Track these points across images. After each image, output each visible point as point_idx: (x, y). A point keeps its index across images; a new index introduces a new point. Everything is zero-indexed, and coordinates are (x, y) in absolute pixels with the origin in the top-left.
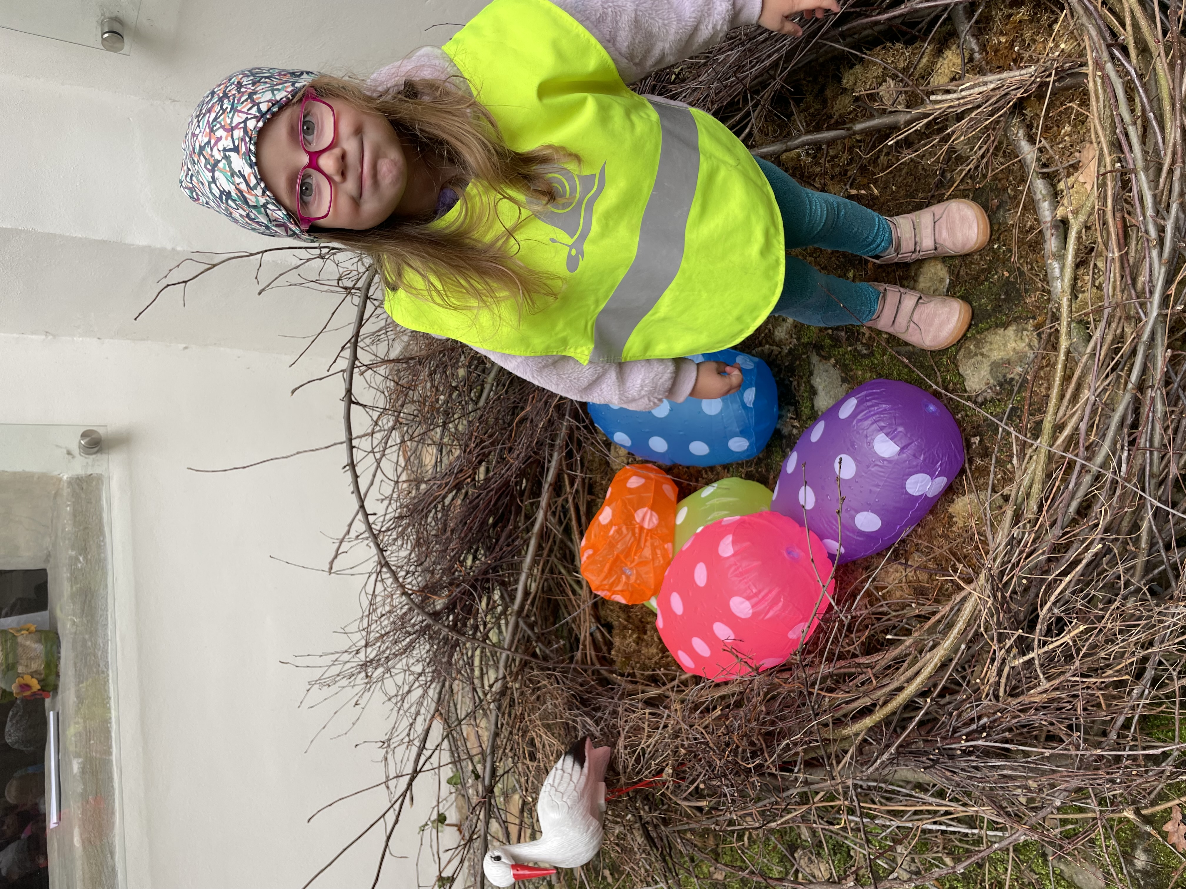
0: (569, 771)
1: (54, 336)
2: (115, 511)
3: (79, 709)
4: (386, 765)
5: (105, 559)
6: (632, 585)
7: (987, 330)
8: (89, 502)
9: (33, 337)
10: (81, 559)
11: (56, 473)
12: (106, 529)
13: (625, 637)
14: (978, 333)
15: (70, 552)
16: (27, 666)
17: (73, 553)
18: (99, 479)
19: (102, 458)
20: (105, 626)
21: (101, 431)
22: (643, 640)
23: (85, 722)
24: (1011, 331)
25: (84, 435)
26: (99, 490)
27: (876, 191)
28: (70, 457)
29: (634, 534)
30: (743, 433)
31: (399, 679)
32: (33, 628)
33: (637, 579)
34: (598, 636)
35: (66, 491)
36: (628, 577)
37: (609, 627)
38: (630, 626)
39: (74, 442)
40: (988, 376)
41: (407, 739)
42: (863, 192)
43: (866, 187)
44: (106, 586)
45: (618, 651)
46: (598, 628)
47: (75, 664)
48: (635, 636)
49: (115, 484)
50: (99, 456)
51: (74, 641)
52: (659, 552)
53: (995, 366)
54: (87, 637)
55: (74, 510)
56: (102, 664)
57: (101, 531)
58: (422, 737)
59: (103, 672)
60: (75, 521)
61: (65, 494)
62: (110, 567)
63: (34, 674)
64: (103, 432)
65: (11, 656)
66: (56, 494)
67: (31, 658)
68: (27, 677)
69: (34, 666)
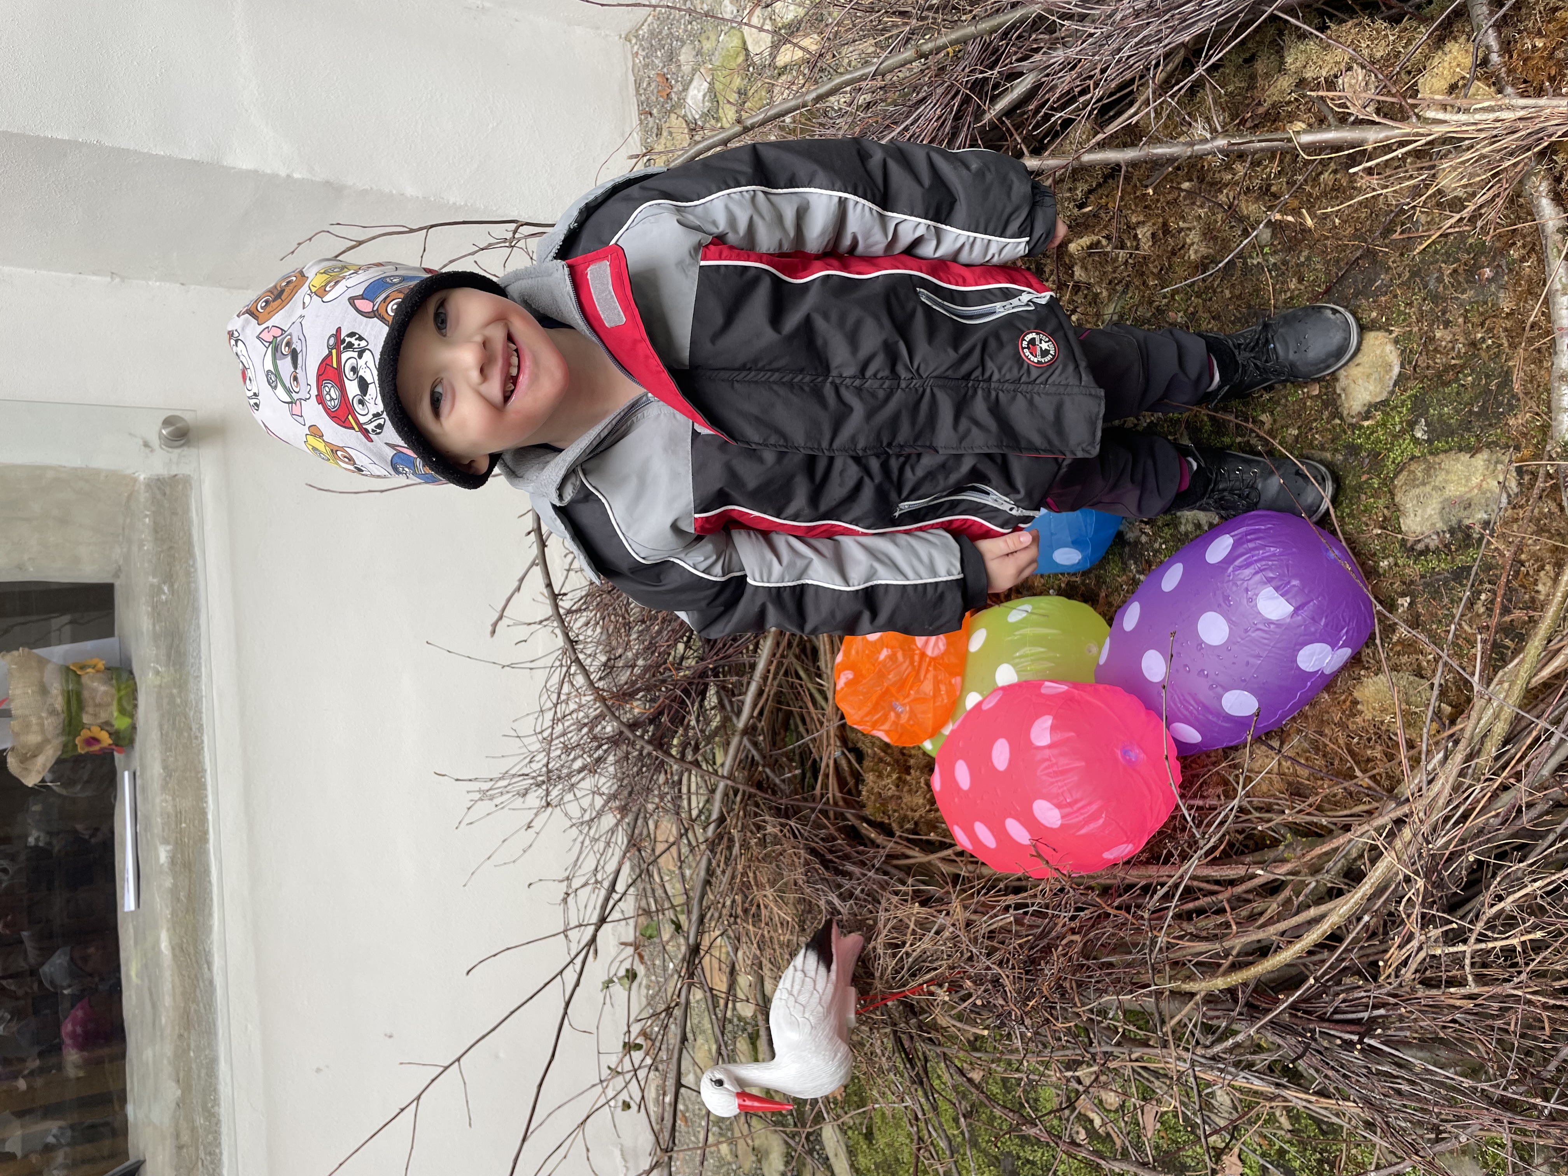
0: (812, 974)
1: (123, 279)
2: (208, 527)
3: (167, 783)
4: (566, 911)
5: (196, 590)
6: (902, 725)
7: (1446, 451)
8: (175, 513)
9: (94, 278)
10: (166, 589)
11: (129, 472)
12: (197, 551)
13: (880, 776)
14: (1431, 453)
15: (151, 579)
16: (95, 715)
17: (155, 581)
18: (187, 480)
19: (190, 453)
20: (198, 677)
21: (188, 417)
22: (905, 782)
23: (174, 799)
24: (1480, 460)
25: (167, 422)
26: (187, 497)
27: (1309, 222)
28: (147, 450)
29: (912, 662)
30: (1076, 544)
31: (586, 802)
32: (101, 665)
33: (910, 719)
34: (844, 763)
35: (143, 496)
36: (898, 715)
37: (860, 756)
38: (888, 759)
39: (153, 431)
40: (1436, 518)
41: (593, 881)
42: (1290, 218)
43: (1296, 212)
44: (198, 627)
45: (871, 791)
46: (843, 753)
47: (161, 727)
48: (895, 776)
49: (206, 489)
50: (186, 451)
51: (159, 697)
52: (943, 688)
53: (1449, 504)
54: (175, 691)
55: (155, 522)
56: (194, 727)
57: (190, 553)
58: (611, 878)
59: (196, 738)
60: (156, 539)
61: (142, 500)
62: (202, 601)
63: (104, 725)
64: (190, 419)
65: (74, 702)
66: (129, 498)
67: (100, 705)
68: (95, 729)
69: (104, 715)
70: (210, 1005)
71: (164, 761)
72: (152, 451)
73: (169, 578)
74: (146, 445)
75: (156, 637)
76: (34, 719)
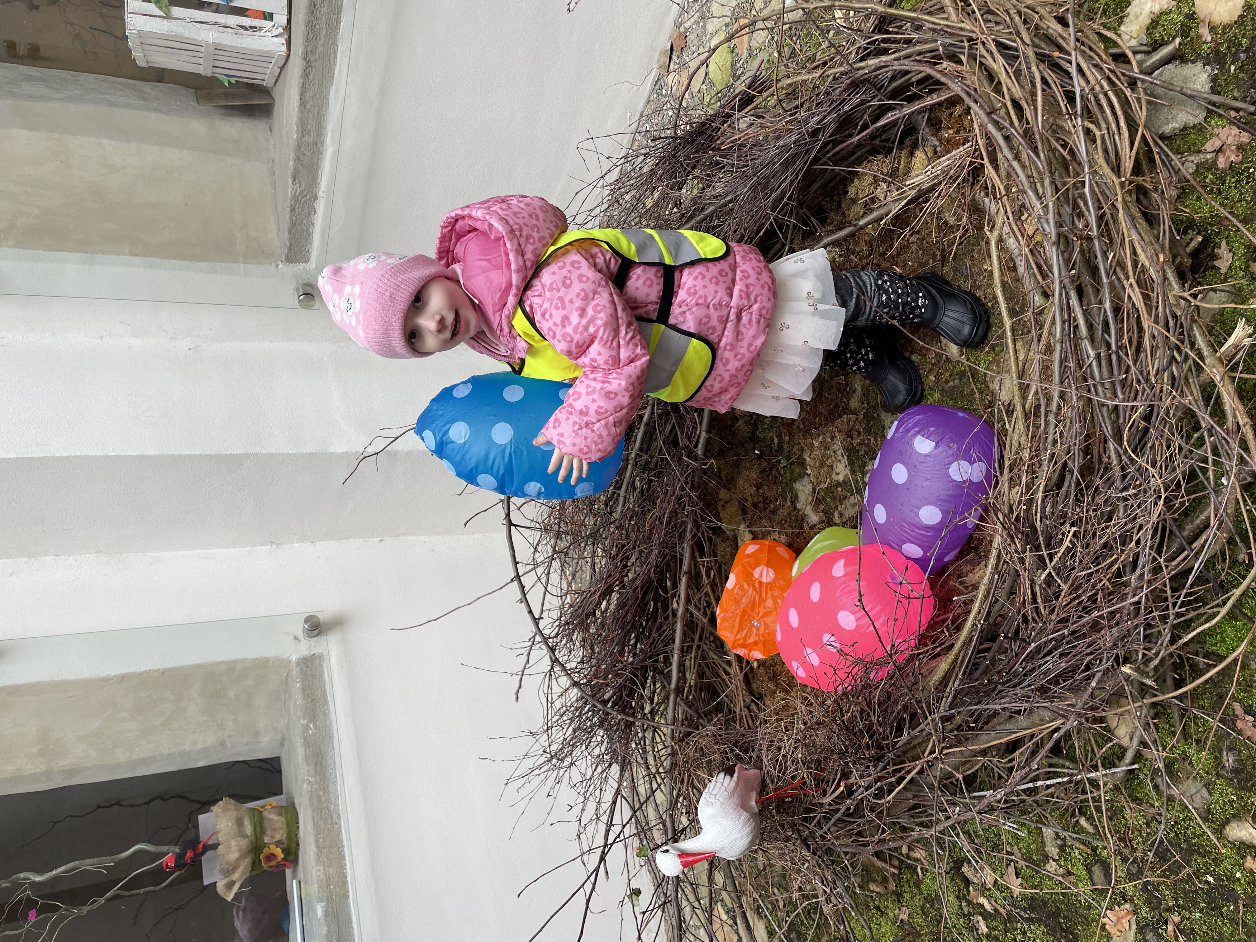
0: (722, 782)
1: (278, 545)
2: (336, 683)
3: (319, 857)
4: (580, 843)
5: (331, 724)
6: (763, 637)
8: (314, 677)
9: (261, 548)
10: (311, 726)
11: (285, 656)
12: (329, 699)
15: (301, 724)
16: (272, 837)
17: (303, 722)
18: (321, 656)
19: (321, 639)
20: (335, 782)
21: (319, 615)
23: (324, 869)
25: (306, 621)
26: (322, 666)
28: (297, 641)
29: (754, 588)
32: (274, 807)
33: (765, 629)
34: (754, 707)
35: (295, 671)
39: (299, 628)
41: (595, 817)
44: (333, 748)
46: (752, 701)
47: (313, 818)
49: (333, 659)
50: (319, 638)
51: (311, 798)
54: (321, 793)
55: (303, 685)
56: (335, 816)
57: (325, 701)
59: (336, 823)
60: (304, 695)
61: (294, 673)
62: (335, 730)
63: (278, 843)
64: (321, 616)
65: (258, 829)
66: (287, 676)
67: (275, 830)
68: (273, 847)
69: (278, 837)
71: (317, 842)
72: (299, 641)
73: (313, 718)
74: (296, 638)
75: (307, 759)
76: (233, 843)
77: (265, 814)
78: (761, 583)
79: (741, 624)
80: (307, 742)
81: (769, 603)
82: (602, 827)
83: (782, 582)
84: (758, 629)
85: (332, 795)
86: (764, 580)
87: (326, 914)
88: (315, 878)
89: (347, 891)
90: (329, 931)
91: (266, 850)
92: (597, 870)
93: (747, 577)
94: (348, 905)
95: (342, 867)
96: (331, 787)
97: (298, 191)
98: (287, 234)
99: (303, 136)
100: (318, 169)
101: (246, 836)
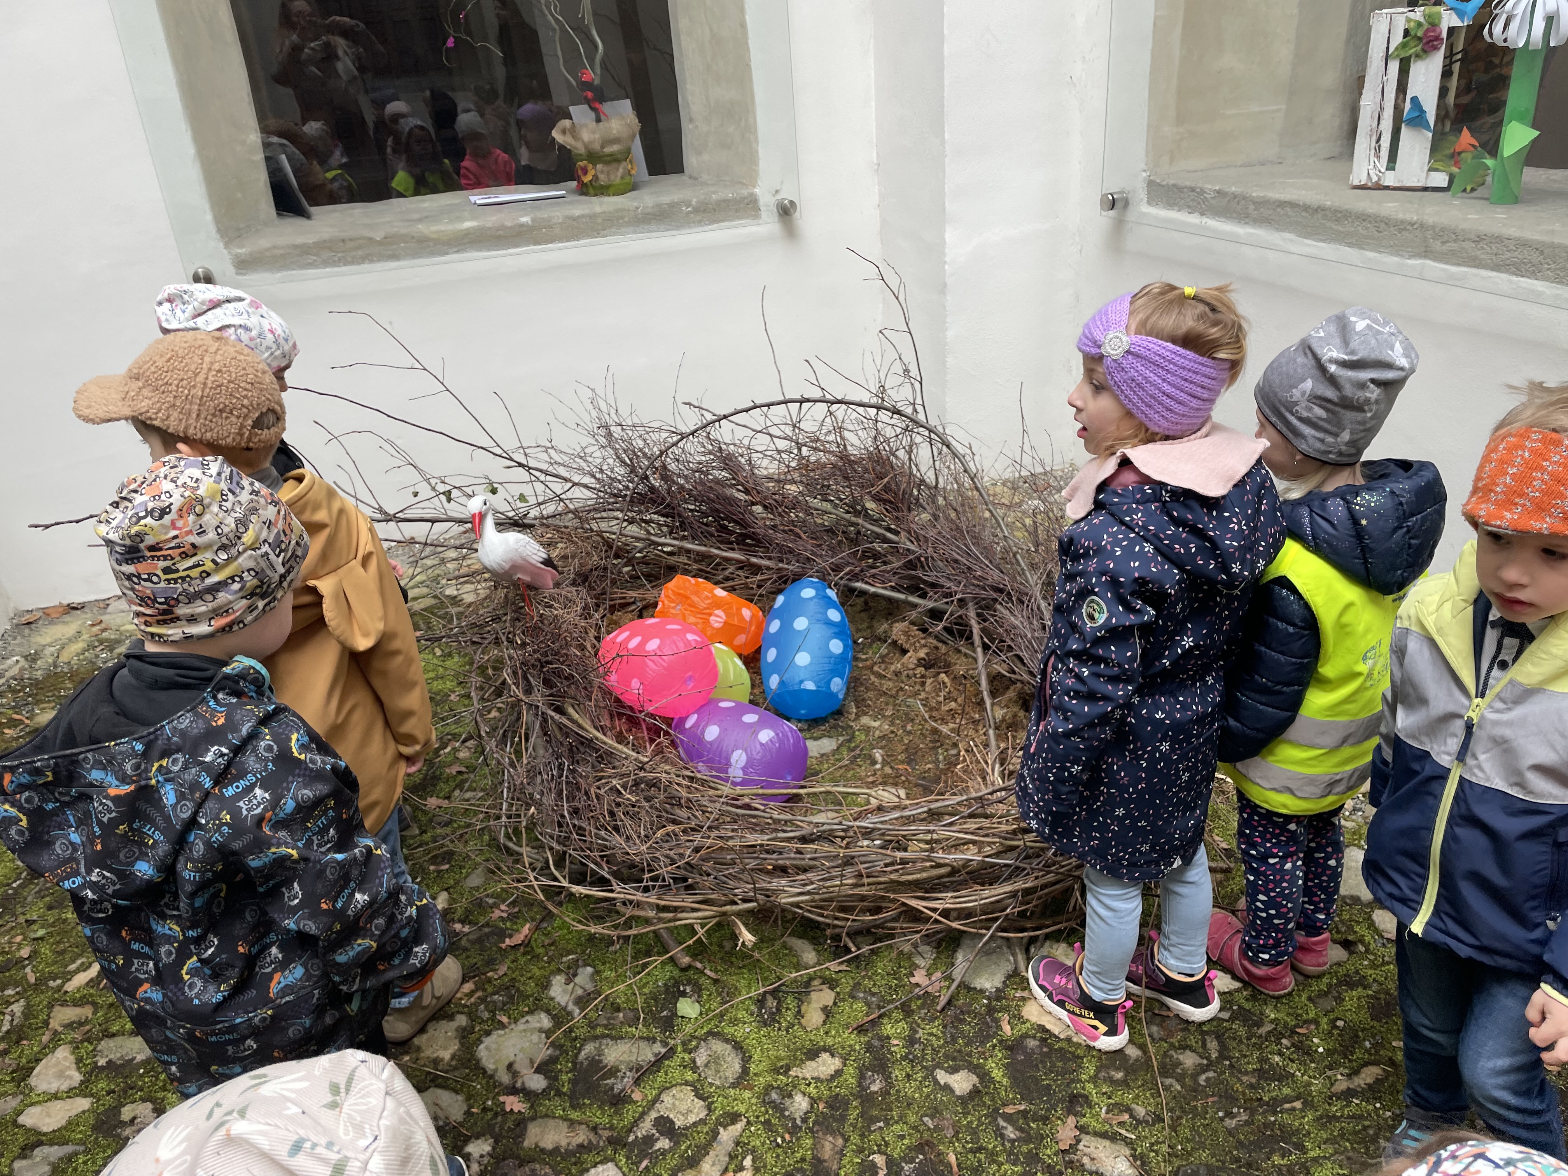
0: (538, 555)
1: (877, 170)
2: (730, 232)
3: (569, 218)
4: (534, 447)
6: (671, 610)
8: (737, 211)
9: (875, 154)
10: (690, 209)
11: (759, 182)
15: (694, 199)
16: (602, 171)
17: (693, 202)
18: (757, 217)
19: (775, 217)
20: (636, 232)
23: (559, 223)
25: (792, 203)
26: (747, 218)
28: (774, 193)
29: (706, 608)
35: (745, 192)
39: (787, 195)
44: (668, 230)
49: (754, 229)
50: (776, 215)
54: (627, 219)
55: (730, 200)
56: (605, 232)
57: (712, 222)
58: (554, 473)
59: (599, 234)
60: (719, 201)
61: (743, 191)
62: (684, 231)
63: (596, 177)
64: (797, 215)
65: (609, 158)
66: (743, 184)
67: (608, 173)
68: (592, 172)
69: (602, 177)
70: (433, 254)
71: (583, 216)
72: (774, 196)
73: (697, 210)
74: (777, 191)
75: (658, 205)
76: (597, 136)
77: (624, 164)
78: (710, 615)
79: (679, 594)
80: (673, 205)
81: (692, 619)
82: (544, 467)
83: (709, 633)
84: (674, 608)
85: (623, 230)
86: (712, 618)
87: (522, 225)
88: (552, 214)
89: (540, 244)
90: (507, 228)
91: (590, 166)
92: (511, 459)
93: (718, 604)
94: (527, 245)
95: (561, 239)
96: (631, 228)
97: (1208, 196)
98: (1173, 182)
99: (1254, 203)
100: (1226, 217)
101: (603, 147)
